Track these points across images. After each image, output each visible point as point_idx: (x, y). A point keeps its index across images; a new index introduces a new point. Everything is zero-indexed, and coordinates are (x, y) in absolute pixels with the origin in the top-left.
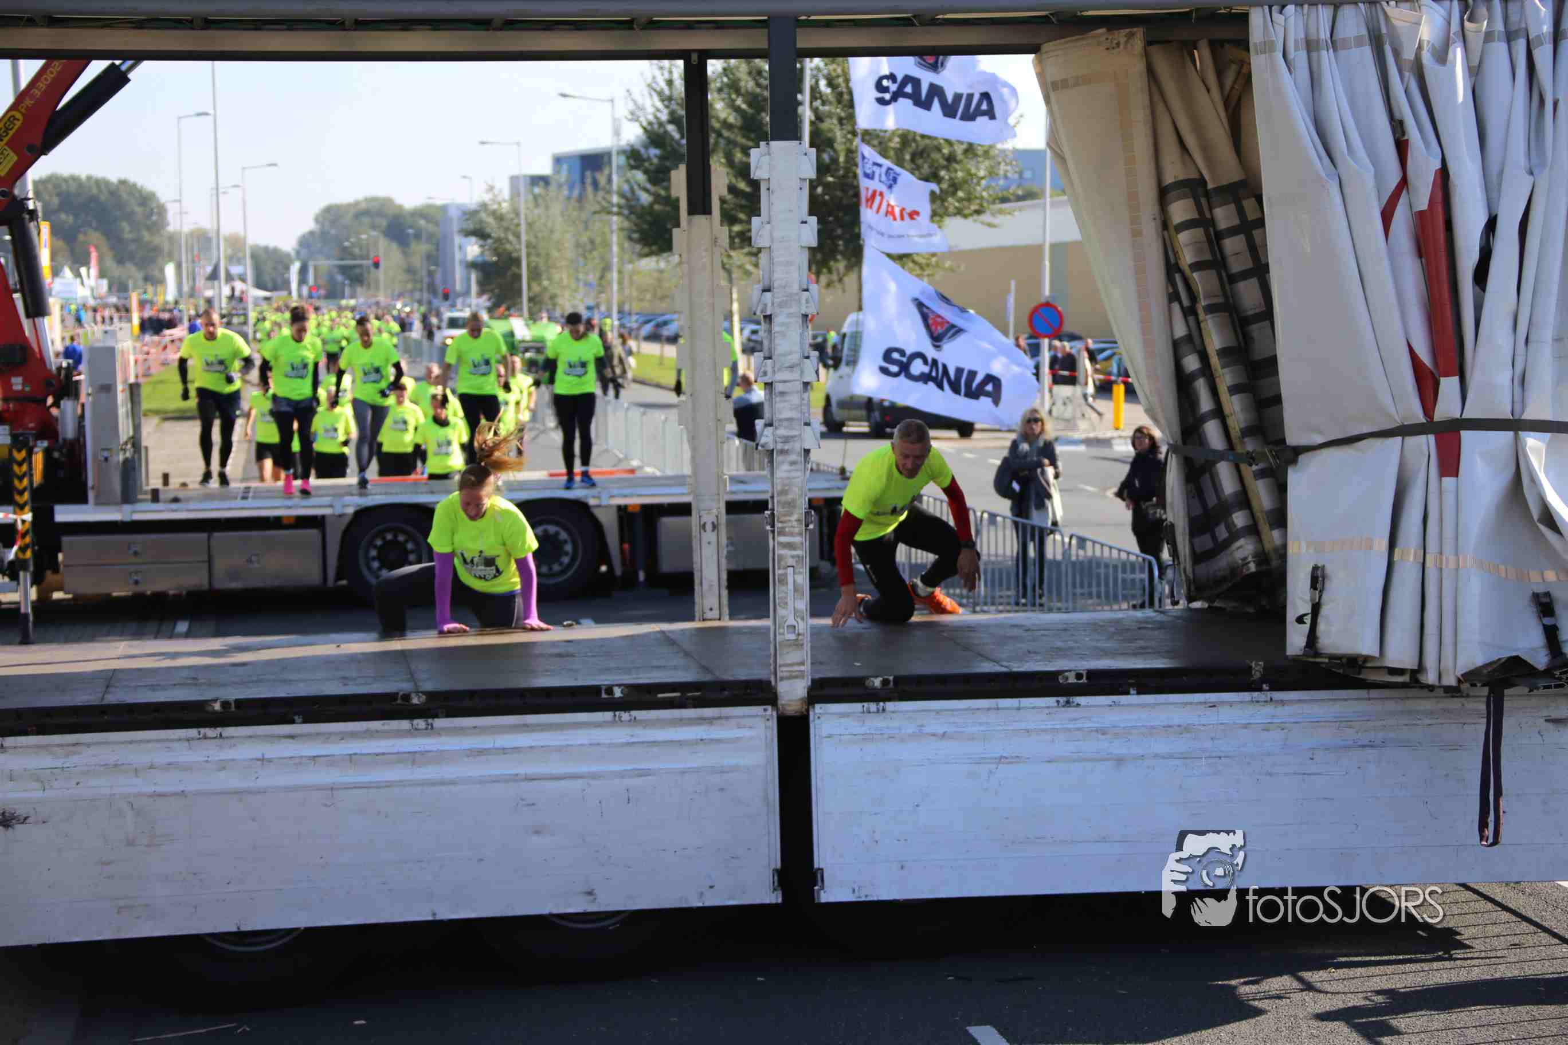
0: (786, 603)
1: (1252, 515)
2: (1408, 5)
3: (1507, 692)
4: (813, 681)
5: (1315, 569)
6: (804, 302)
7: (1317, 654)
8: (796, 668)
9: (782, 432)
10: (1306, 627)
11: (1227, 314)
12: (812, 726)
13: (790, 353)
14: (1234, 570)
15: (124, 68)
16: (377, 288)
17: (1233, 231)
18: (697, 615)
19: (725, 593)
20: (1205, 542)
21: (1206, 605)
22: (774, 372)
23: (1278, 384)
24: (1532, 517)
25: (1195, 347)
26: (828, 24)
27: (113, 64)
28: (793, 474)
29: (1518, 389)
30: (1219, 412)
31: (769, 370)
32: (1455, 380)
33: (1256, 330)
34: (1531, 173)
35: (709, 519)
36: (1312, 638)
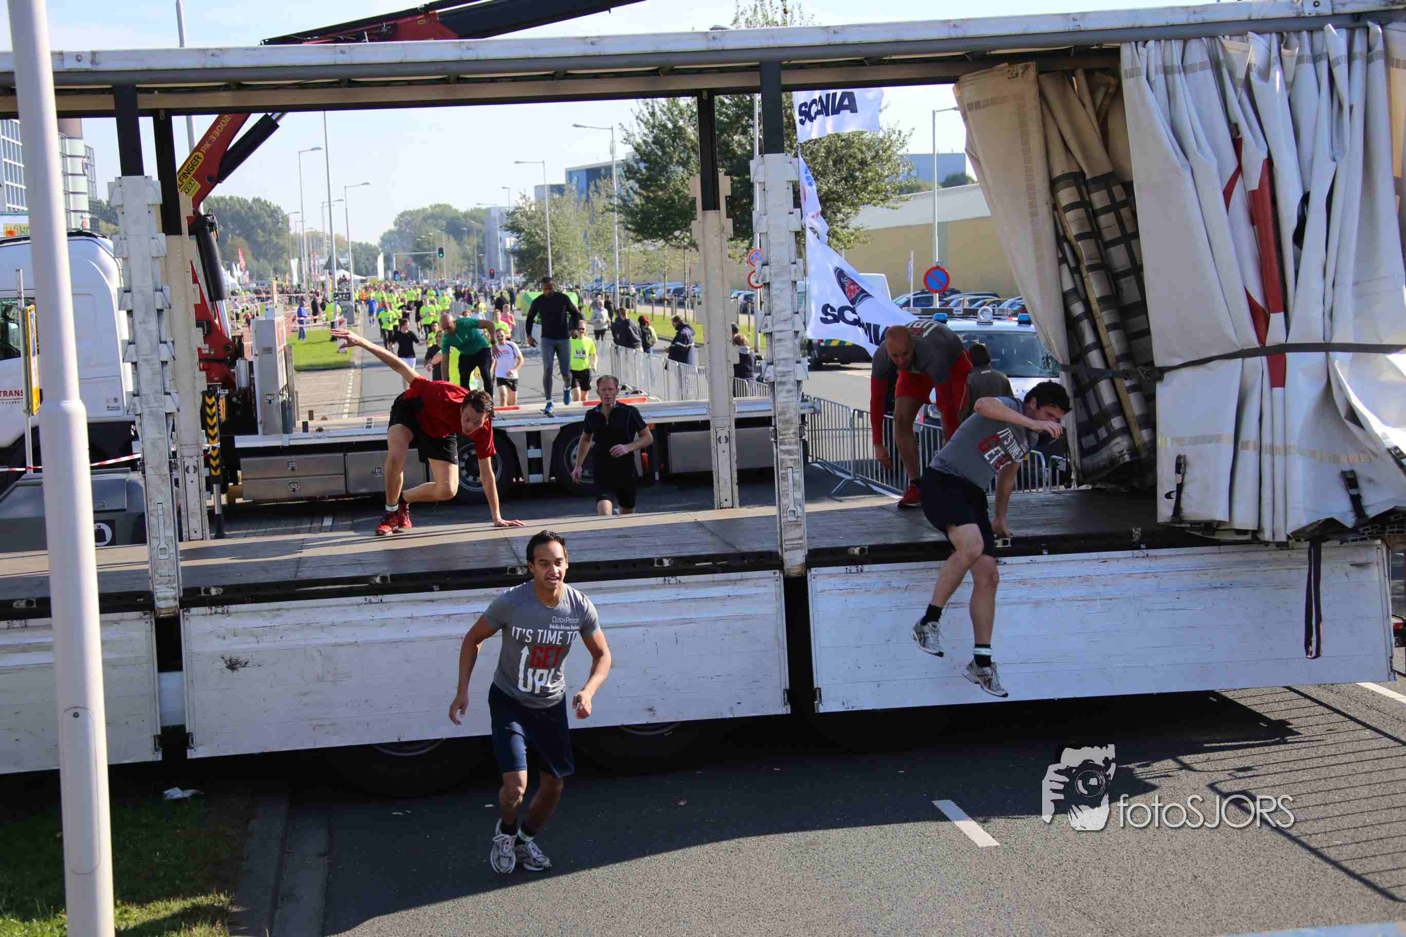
0: (788, 495)
1: (1125, 419)
2: (1238, 38)
3: (1324, 545)
4: (809, 551)
5: (1179, 458)
6: (793, 272)
7: (1182, 521)
8: (796, 542)
9: (779, 369)
10: (1172, 502)
11: (1103, 271)
12: (809, 584)
13: (784, 310)
14: (1113, 460)
15: (274, 118)
16: (441, 271)
17: (1107, 209)
18: (716, 504)
19: (736, 488)
20: (1090, 441)
21: (1090, 487)
22: (773, 325)
23: (1147, 322)
24: (1339, 415)
25: (1079, 296)
26: (801, 67)
27: (266, 115)
28: (791, 399)
29: (1327, 321)
30: (1099, 345)
31: (769, 323)
32: (1282, 314)
33: (1124, 283)
34: (1334, 160)
35: (723, 434)
36: (1177, 509)
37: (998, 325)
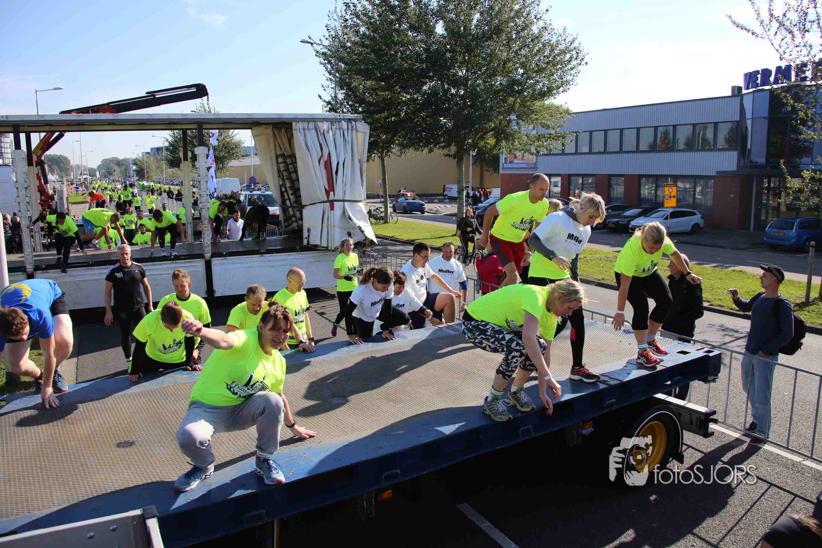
0: (206, 238)
1: (296, 218)
4: (212, 253)
5: (308, 228)
8: (208, 251)
11: (290, 180)
12: (212, 262)
14: (293, 229)
15: (63, 134)
17: (290, 164)
19: (193, 236)
20: (287, 224)
21: (287, 236)
23: (300, 193)
25: (284, 186)
27: (61, 133)
30: (289, 199)
33: (296, 183)
34: (345, 154)
35: (189, 222)
36: (308, 241)
37: (267, 193)
